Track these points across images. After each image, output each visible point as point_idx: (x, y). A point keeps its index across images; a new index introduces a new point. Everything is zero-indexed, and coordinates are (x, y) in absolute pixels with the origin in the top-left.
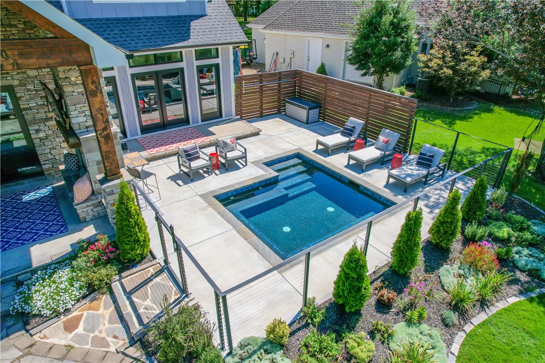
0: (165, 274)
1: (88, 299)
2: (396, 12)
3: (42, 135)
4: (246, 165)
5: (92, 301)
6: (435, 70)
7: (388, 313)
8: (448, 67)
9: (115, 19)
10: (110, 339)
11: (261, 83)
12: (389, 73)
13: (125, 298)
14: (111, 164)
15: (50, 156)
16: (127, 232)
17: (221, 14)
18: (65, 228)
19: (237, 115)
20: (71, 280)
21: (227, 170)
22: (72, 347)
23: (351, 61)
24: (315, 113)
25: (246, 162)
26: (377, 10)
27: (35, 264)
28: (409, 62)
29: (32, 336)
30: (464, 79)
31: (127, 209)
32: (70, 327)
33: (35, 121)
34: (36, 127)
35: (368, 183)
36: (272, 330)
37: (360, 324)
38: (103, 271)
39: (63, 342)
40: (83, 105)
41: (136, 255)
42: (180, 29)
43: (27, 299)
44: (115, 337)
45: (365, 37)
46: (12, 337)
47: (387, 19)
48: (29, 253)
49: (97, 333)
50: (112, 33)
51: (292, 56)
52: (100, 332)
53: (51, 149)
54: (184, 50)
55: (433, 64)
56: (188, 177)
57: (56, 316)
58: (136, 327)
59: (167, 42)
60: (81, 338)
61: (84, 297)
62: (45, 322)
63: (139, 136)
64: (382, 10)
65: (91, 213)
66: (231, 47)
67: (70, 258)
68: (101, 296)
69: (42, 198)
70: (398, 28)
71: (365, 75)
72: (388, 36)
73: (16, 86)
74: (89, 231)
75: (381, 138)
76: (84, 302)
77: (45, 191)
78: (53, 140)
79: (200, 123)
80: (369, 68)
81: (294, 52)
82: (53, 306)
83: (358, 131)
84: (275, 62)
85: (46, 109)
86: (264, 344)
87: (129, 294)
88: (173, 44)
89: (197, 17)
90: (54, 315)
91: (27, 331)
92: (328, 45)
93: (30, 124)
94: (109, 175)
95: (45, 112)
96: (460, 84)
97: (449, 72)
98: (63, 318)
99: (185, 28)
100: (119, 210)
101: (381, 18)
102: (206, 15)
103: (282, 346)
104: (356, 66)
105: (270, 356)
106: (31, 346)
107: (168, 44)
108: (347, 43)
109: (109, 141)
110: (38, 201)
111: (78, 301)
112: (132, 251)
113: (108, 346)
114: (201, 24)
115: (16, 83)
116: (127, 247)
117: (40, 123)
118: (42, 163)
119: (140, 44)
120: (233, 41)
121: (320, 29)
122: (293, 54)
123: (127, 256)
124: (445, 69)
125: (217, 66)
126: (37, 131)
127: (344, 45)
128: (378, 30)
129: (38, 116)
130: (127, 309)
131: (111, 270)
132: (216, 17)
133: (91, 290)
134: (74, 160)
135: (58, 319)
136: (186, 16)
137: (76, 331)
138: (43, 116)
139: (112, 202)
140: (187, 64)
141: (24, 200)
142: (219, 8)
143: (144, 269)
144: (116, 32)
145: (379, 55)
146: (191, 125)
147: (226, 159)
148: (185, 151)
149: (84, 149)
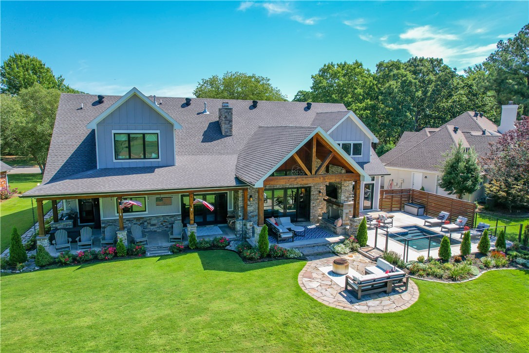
2: (468, 161)
3: (314, 205)
5: (353, 253)
6: (495, 193)
8: (503, 191)
10: (365, 260)
11: (392, 194)
12: (465, 193)
14: (357, 212)
15: (314, 214)
17: (376, 162)
19: (379, 209)
20: (346, 246)
23: (441, 186)
24: (422, 210)
25: (392, 226)
26: (456, 159)
27: (330, 242)
28: (478, 187)
30: (515, 198)
32: (351, 257)
41: (364, 244)
43: (335, 249)
45: (449, 173)
47: (462, 165)
48: (326, 240)
51: (402, 182)
52: (360, 259)
53: (315, 211)
55: (494, 189)
60: (356, 259)
64: (459, 160)
66: (380, 176)
70: (469, 169)
71: (450, 194)
72: (463, 173)
75: (458, 220)
76: (351, 253)
77: (314, 226)
80: (452, 190)
81: (403, 180)
82: (343, 251)
83: (446, 217)
84: (391, 185)
89: (366, 163)
90: (345, 254)
91: (338, 256)
92: (426, 177)
94: (356, 215)
96: (513, 201)
97: (504, 194)
101: (458, 164)
102: (370, 162)
104: (444, 189)
108: (438, 176)
111: (349, 252)
114: (368, 165)
116: (362, 240)
117: (315, 200)
118: (311, 216)
120: (380, 174)
121: (422, 168)
123: (361, 243)
124: (501, 192)
125: (373, 185)
126: (313, 203)
127: (436, 177)
128: (456, 170)
131: (358, 245)
132: (374, 163)
133: (352, 250)
136: (361, 162)
137: (353, 258)
139: (355, 225)
142: (375, 159)
143: (367, 248)
145: (459, 183)
147: (384, 223)
148: (367, 217)
149: (344, 208)
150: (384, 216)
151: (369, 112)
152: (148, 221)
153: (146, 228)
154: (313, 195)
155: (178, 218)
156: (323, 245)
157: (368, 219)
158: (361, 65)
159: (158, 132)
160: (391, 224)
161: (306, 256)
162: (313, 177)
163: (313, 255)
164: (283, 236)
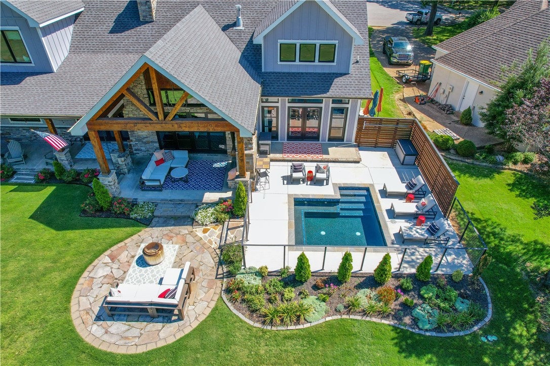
4: (328, 184)
5: (216, 225)
7: (316, 290)
9: (288, 73)
10: (214, 243)
11: (379, 125)
13: (226, 230)
14: (242, 171)
16: (238, 203)
18: (221, 188)
19: (356, 142)
20: (213, 213)
21: (315, 184)
22: (202, 239)
24: (411, 158)
27: (203, 201)
29: (193, 228)
31: (239, 194)
32: (205, 231)
35: (387, 227)
36: (261, 269)
37: (299, 287)
38: (223, 216)
39: (200, 236)
42: (326, 83)
43: (196, 214)
44: (216, 243)
48: (203, 195)
49: (211, 238)
50: (283, 83)
51: (450, 91)
52: (212, 238)
54: (324, 99)
56: (290, 180)
57: (202, 225)
58: (223, 243)
59: (313, 92)
60: (206, 237)
61: (214, 222)
62: (198, 226)
63: (286, 141)
65: (234, 186)
67: (216, 204)
69: (221, 168)
74: (229, 194)
75: (423, 201)
77: (224, 164)
79: (327, 142)
81: (453, 87)
83: (417, 188)
84: (437, 90)
86: (257, 272)
87: (228, 229)
88: (316, 94)
89: (341, 75)
91: (192, 226)
92: (482, 92)
94: (240, 175)
98: (204, 227)
99: (329, 83)
102: (348, 74)
103: (263, 277)
105: (255, 277)
106: (191, 232)
109: (243, 162)
110: (219, 168)
111: (211, 223)
113: (212, 245)
119: (296, 92)
121: (480, 76)
122: (452, 89)
123: (236, 213)
130: (224, 235)
131: (226, 216)
133: (217, 221)
135: (202, 227)
137: (206, 234)
140: (325, 105)
141: (214, 166)
144: (285, 82)
146: (320, 142)
159: (17, 28)
161: (156, 217)
162: (162, 123)
163: (165, 217)
164: (147, 183)
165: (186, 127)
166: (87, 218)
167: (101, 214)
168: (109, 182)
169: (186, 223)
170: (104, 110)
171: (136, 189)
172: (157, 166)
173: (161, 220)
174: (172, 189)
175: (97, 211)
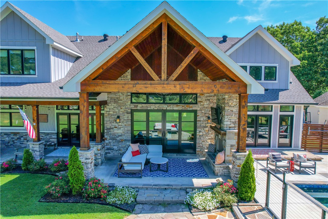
0: (266, 212)
1: (219, 210)
3: (201, 134)
4: (315, 174)
5: (222, 211)
11: (322, 130)
13: (241, 215)
14: (242, 144)
15: (201, 145)
16: (246, 180)
17: (298, 89)
18: (207, 176)
19: (302, 148)
20: (212, 198)
21: (300, 173)
25: (315, 172)
27: (195, 185)
29: (193, 215)
31: (249, 167)
32: (211, 218)
33: (200, 127)
34: (200, 130)
38: (231, 197)
40: (231, 116)
41: (247, 197)
42: (273, 95)
43: (192, 198)
46: (184, 212)
48: (192, 181)
53: (203, 141)
54: (274, 105)
57: (205, 211)
59: (266, 100)
61: (218, 208)
62: (199, 212)
65: (221, 172)
66: (303, 106)
67: (211, 188)
68: (226, 211)
69: (195, 162)
73: (198, 111)
76: (217, 210)
77: (196, 160)
78: (205, 137)
79: (277, 148)
82: (204, 205)
85: (206, 122)
87: (244, 214)
88: (269, 101)
89: (283, 90)
90: (204, 210)
91: (191, 213)
93: (198, 128)
94: (240, 149)
95: (206, 124)
99: (276, 95)
100: (245, 166)
102: (288, 90)
107: (266, 101)
109: (245, 132)
110: (194, 163)
111: (215, 208)
112: (245, 193)
114: (285, 93)
115: (199, 109)
116: (244, 190)
117: (202, 128)
118: (197, 147)
120: (302, 102)
123: (242, 195)
125: (292, 117)
126: (200, 132)
129: (202, 125)
131: (234, 198)
132: (294, 91)
133: (222, 206)
134: (214, 147)
135: (205, 213)
136: (276, 89)
138: (204, 125)
139: (238, 164)
140: (274, 113)
141: (187, 161)
142: (296, 86)
143: (252, 206)
146: (272, 148)
147: (300, 166)
148: (273, 155)
149: (227, 137)
150: (302, 156)
151: (306, 62)
152: (24, 137)
153: (23, 143)
154: (200, 121)
155: (53, 137)
156: (181, 189)
157: (274, 158)
158: (300, 24)
159: (35, 48)
160: (313, 169)
161: (139, 204)
162: (163, 84)
163: (151, 204)
164: (127, 168)
165: (189, 88)
166: (47, 204)
167: (68, 199)
168: (87, 159)
169: (181, 210)
170: (105, 68)
171: (111, 175)
172: (133, 156)
173: (146, 207)
174: (152, 176)
175: (64, 195)
